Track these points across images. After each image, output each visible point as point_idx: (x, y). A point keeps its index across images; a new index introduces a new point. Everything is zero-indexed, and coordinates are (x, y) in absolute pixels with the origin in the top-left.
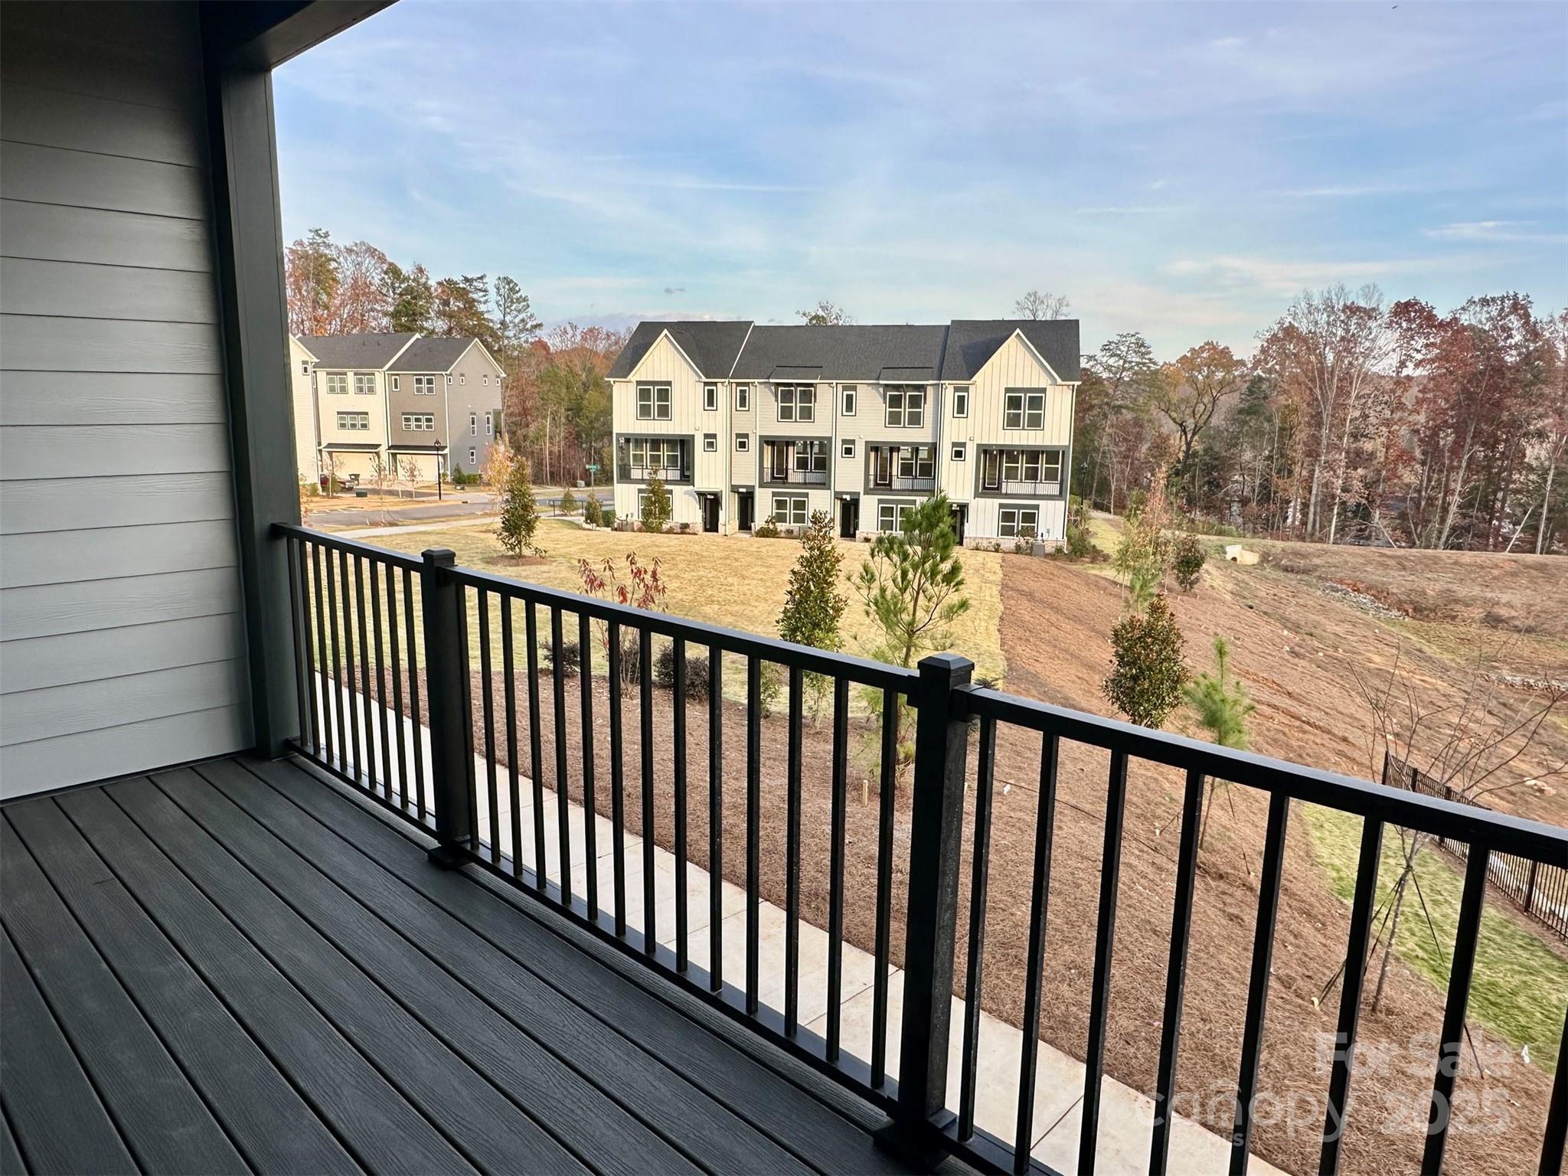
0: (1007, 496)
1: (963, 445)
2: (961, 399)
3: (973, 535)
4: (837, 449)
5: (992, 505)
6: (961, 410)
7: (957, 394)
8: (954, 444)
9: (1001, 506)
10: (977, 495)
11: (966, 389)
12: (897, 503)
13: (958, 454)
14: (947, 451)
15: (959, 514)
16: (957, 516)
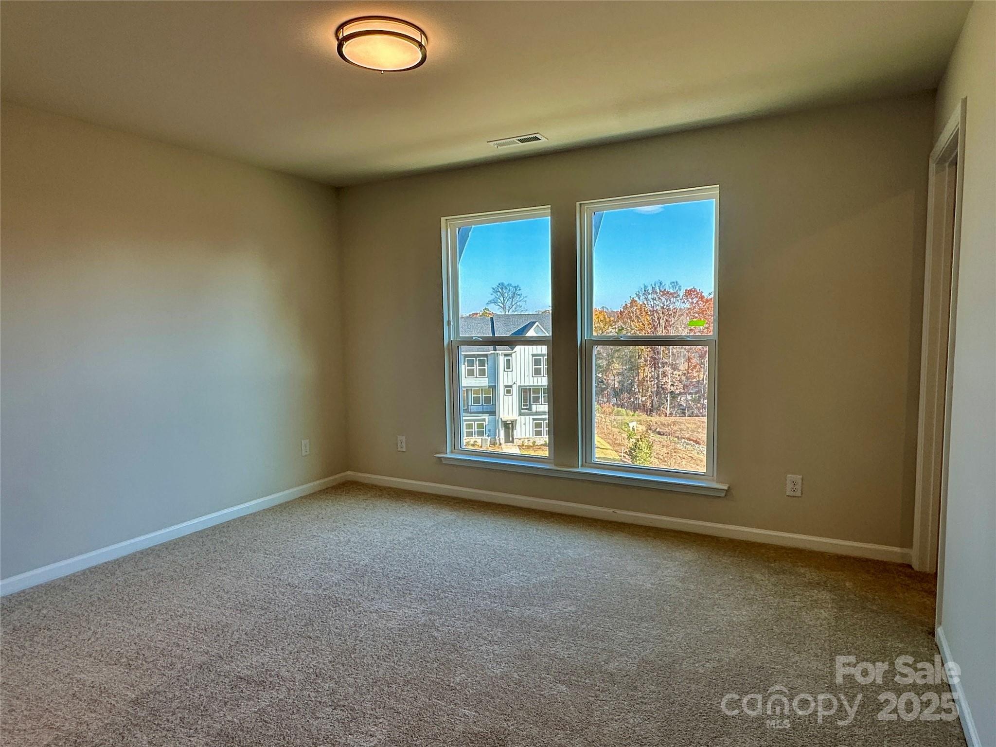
0: (537, 413)
1: (511, 386)
2: (508, 361)
3: (519, 436)
5: (529, 419)
6: (508, 367)
7: (506, 358)
8: (506, 386)
9: (534, 419)
10: (520, 414)
11: (510, 355)
12: (475, 420)
13: (509, 392)
14: (502, 390)
15: (510, 426)
16: (509, 427)
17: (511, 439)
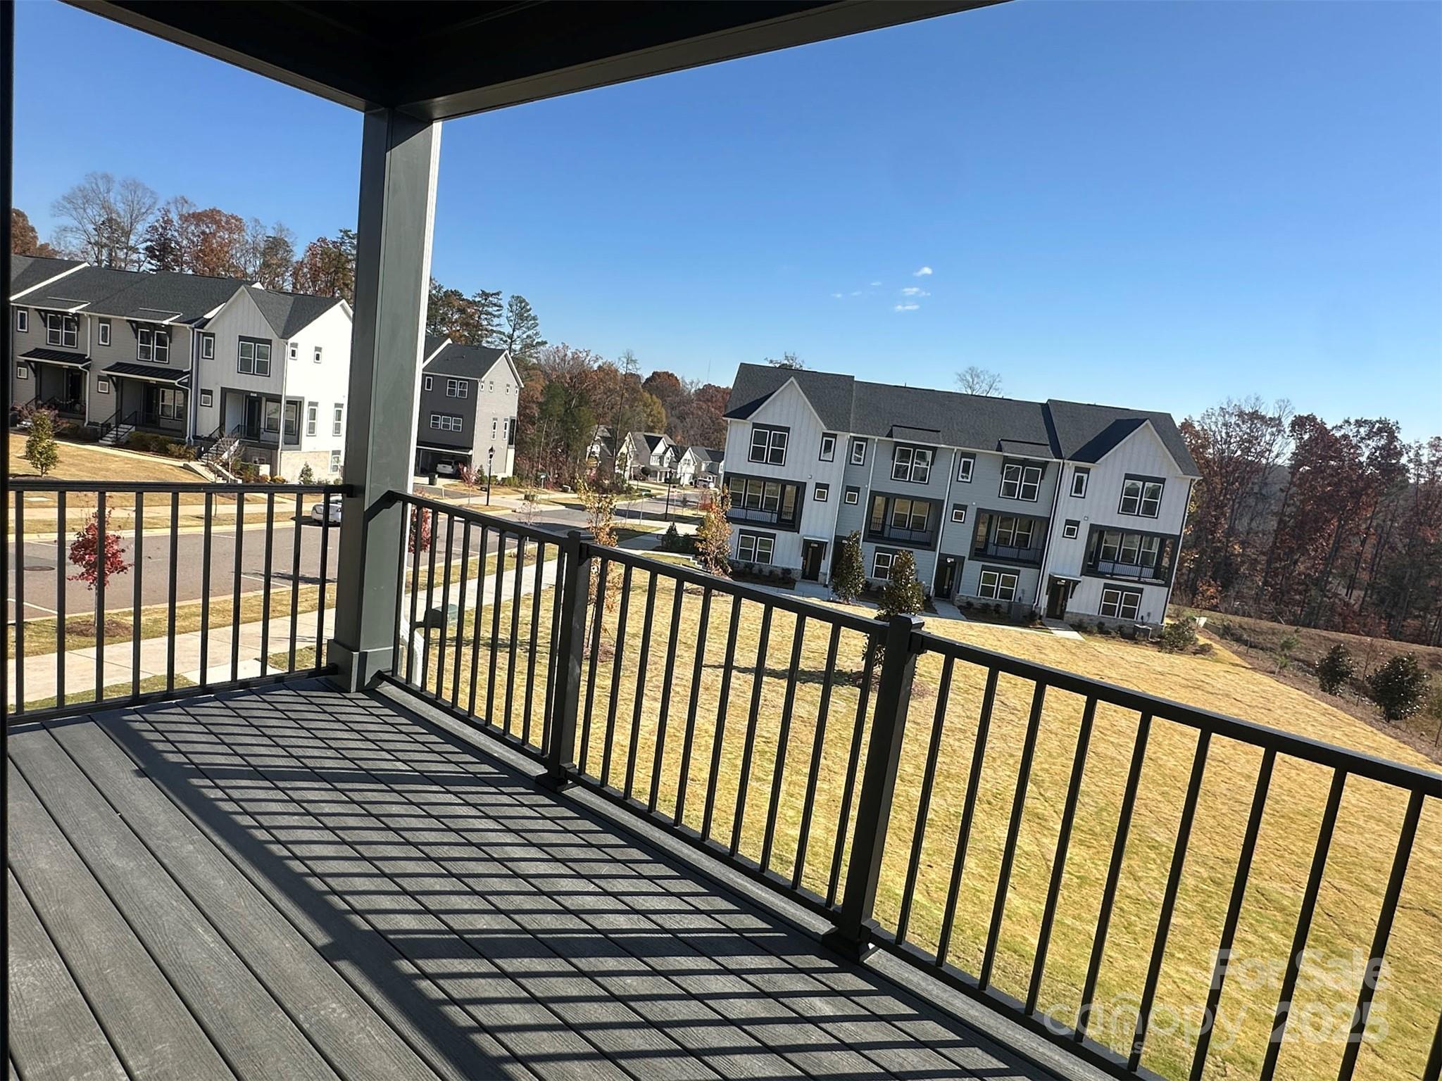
0: (1112, 576)
1: (1077, 523)
2: (1080, 481)
3: (1074, 610)
4: (947, 513)
5: (1097, 584)
6: (1078, 490)
7: (1077, 474)
8: (1068, 522)
9: (1106, 586)
10: (1084, 573)
11: (1087, 470)
12: (1001, 571)
13: (1071, 532)
14: (1058, 528)
15: (1063, 589)
16: (1060, 591)
17: (1058, 613)
